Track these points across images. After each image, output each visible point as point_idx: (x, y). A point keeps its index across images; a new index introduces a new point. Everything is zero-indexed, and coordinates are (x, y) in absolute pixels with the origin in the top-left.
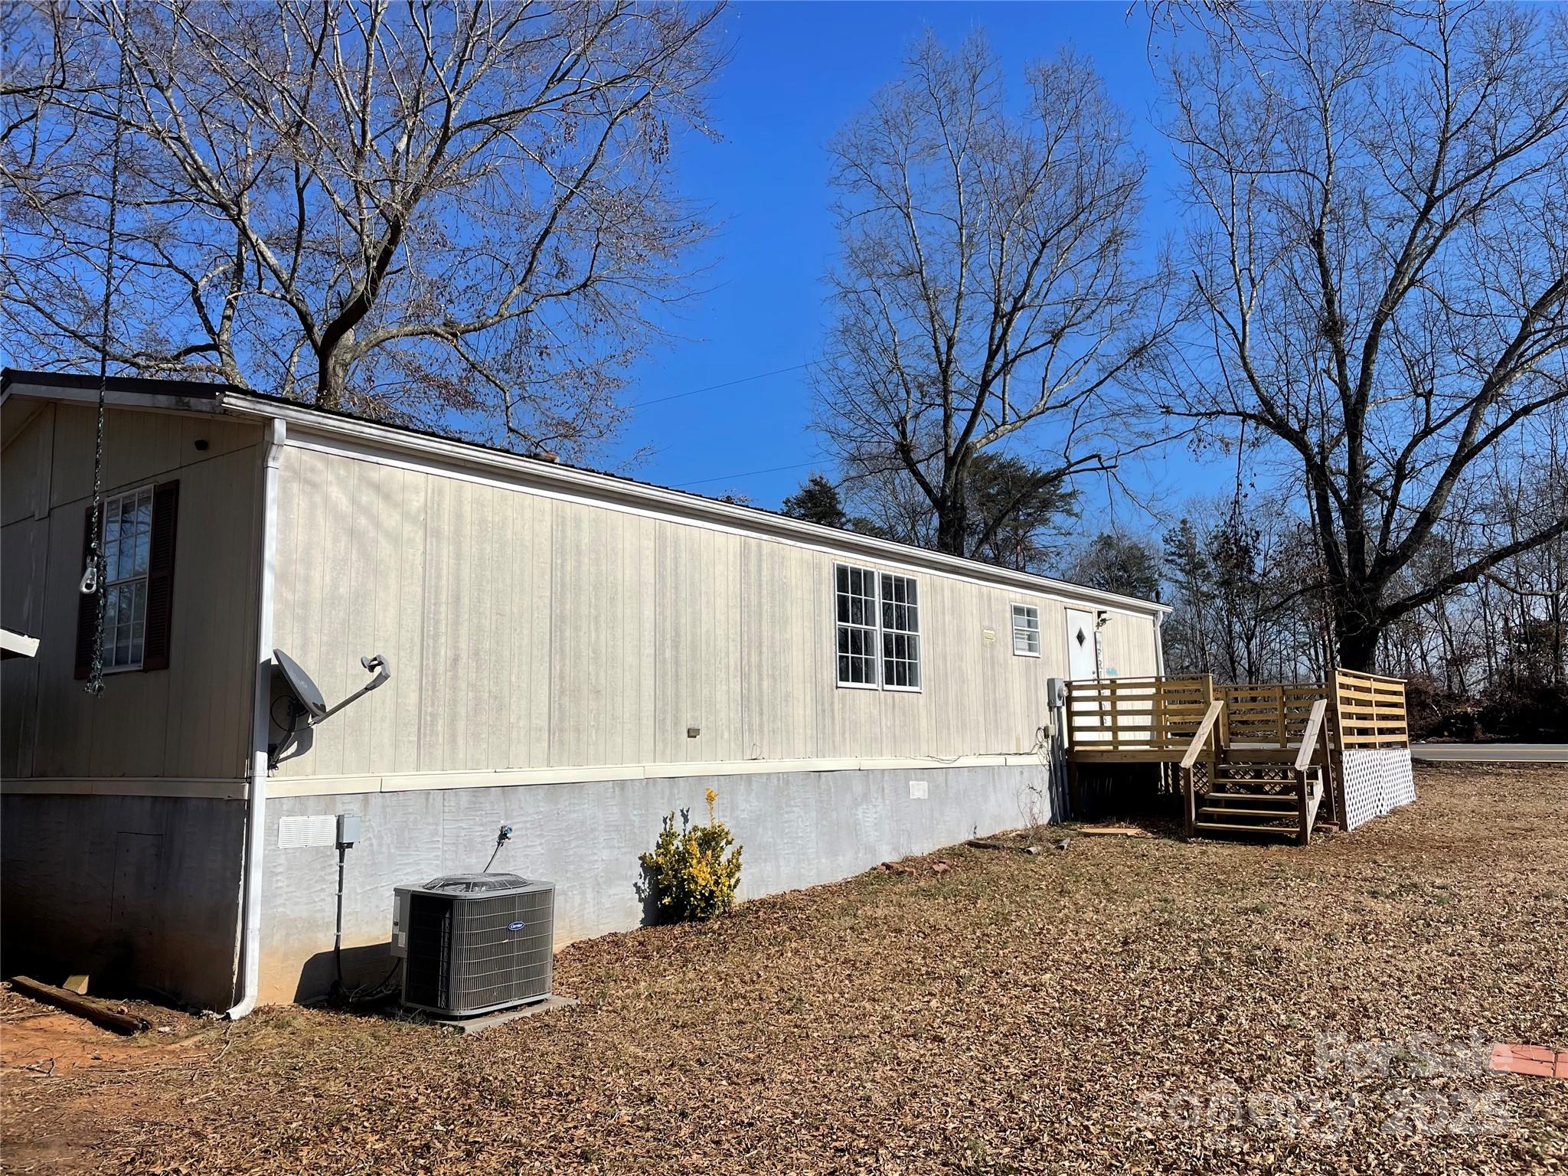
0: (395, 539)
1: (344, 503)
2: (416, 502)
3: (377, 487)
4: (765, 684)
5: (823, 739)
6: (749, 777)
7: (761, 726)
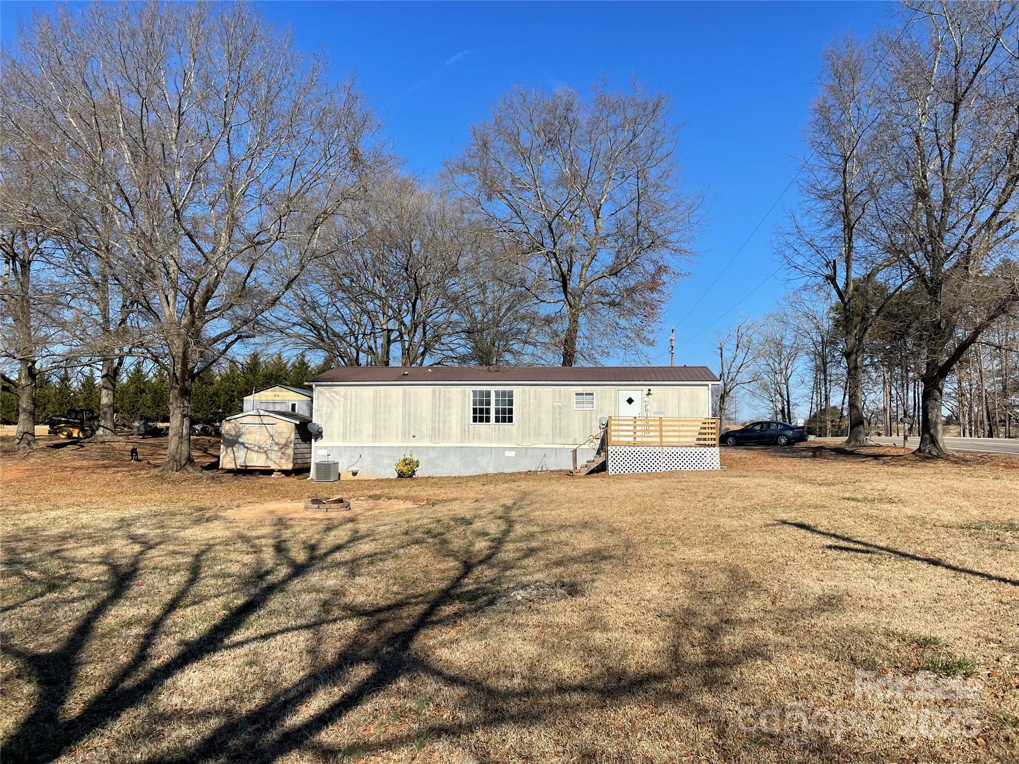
0: (339, 401)
1: (328, 396)
2: (342, 393)
3: (335, 392)
4: (441, 425)
5: (463, 438)
6: (434, 447)
7: (439, 435)
